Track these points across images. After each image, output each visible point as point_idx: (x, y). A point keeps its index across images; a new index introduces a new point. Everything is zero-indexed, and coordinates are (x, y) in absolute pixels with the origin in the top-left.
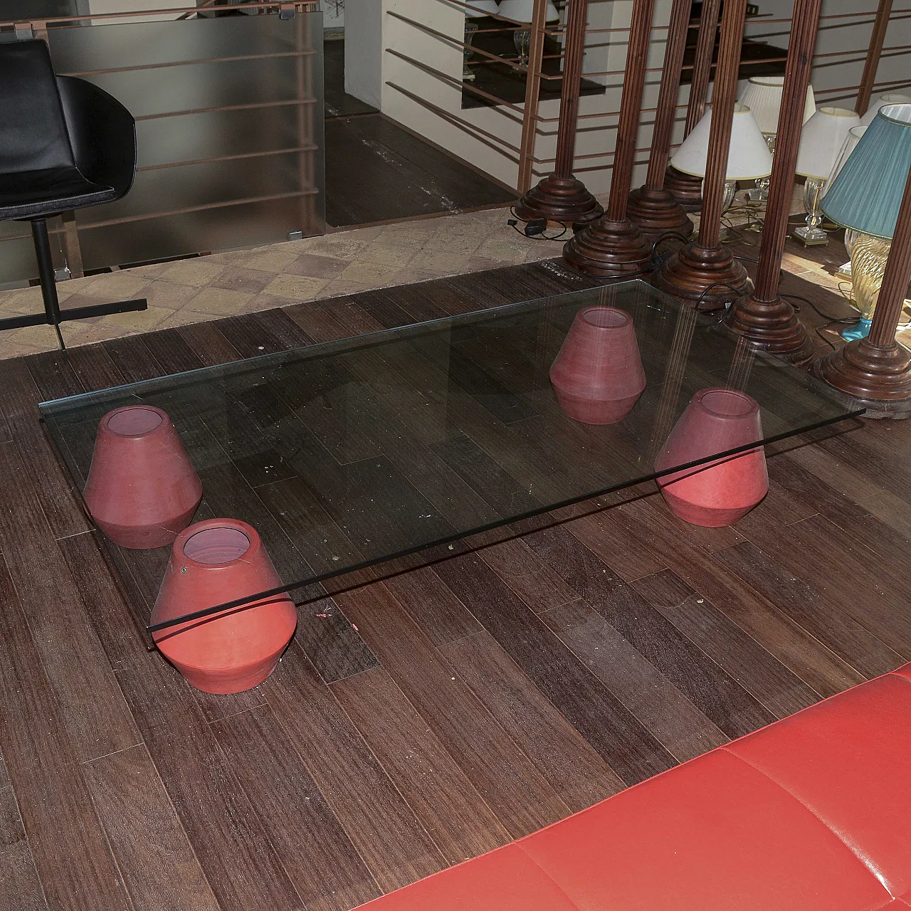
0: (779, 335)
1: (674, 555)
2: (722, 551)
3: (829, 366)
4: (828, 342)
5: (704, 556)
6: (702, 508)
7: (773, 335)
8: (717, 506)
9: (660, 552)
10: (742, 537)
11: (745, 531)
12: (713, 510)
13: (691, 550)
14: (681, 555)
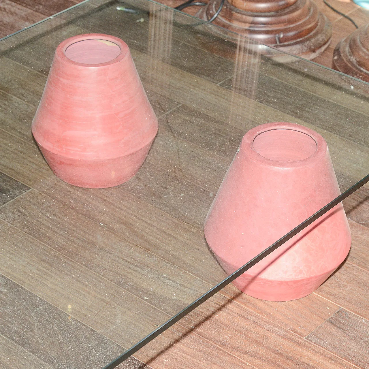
0: (290, 22)
1: (262, 351)
2: (317, 330)
3: (360, 49)
4: (343, 15)
5: (299, 344)
6: (281, 283)
7: (284, 22)
8: (300, 277)
9: (244, 352)
10: (333, 305)
11: (334, 295)
12: (296, 282)
13: (281, 340)
14: (270, 349)
